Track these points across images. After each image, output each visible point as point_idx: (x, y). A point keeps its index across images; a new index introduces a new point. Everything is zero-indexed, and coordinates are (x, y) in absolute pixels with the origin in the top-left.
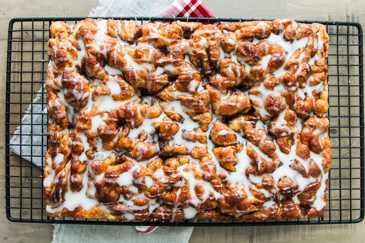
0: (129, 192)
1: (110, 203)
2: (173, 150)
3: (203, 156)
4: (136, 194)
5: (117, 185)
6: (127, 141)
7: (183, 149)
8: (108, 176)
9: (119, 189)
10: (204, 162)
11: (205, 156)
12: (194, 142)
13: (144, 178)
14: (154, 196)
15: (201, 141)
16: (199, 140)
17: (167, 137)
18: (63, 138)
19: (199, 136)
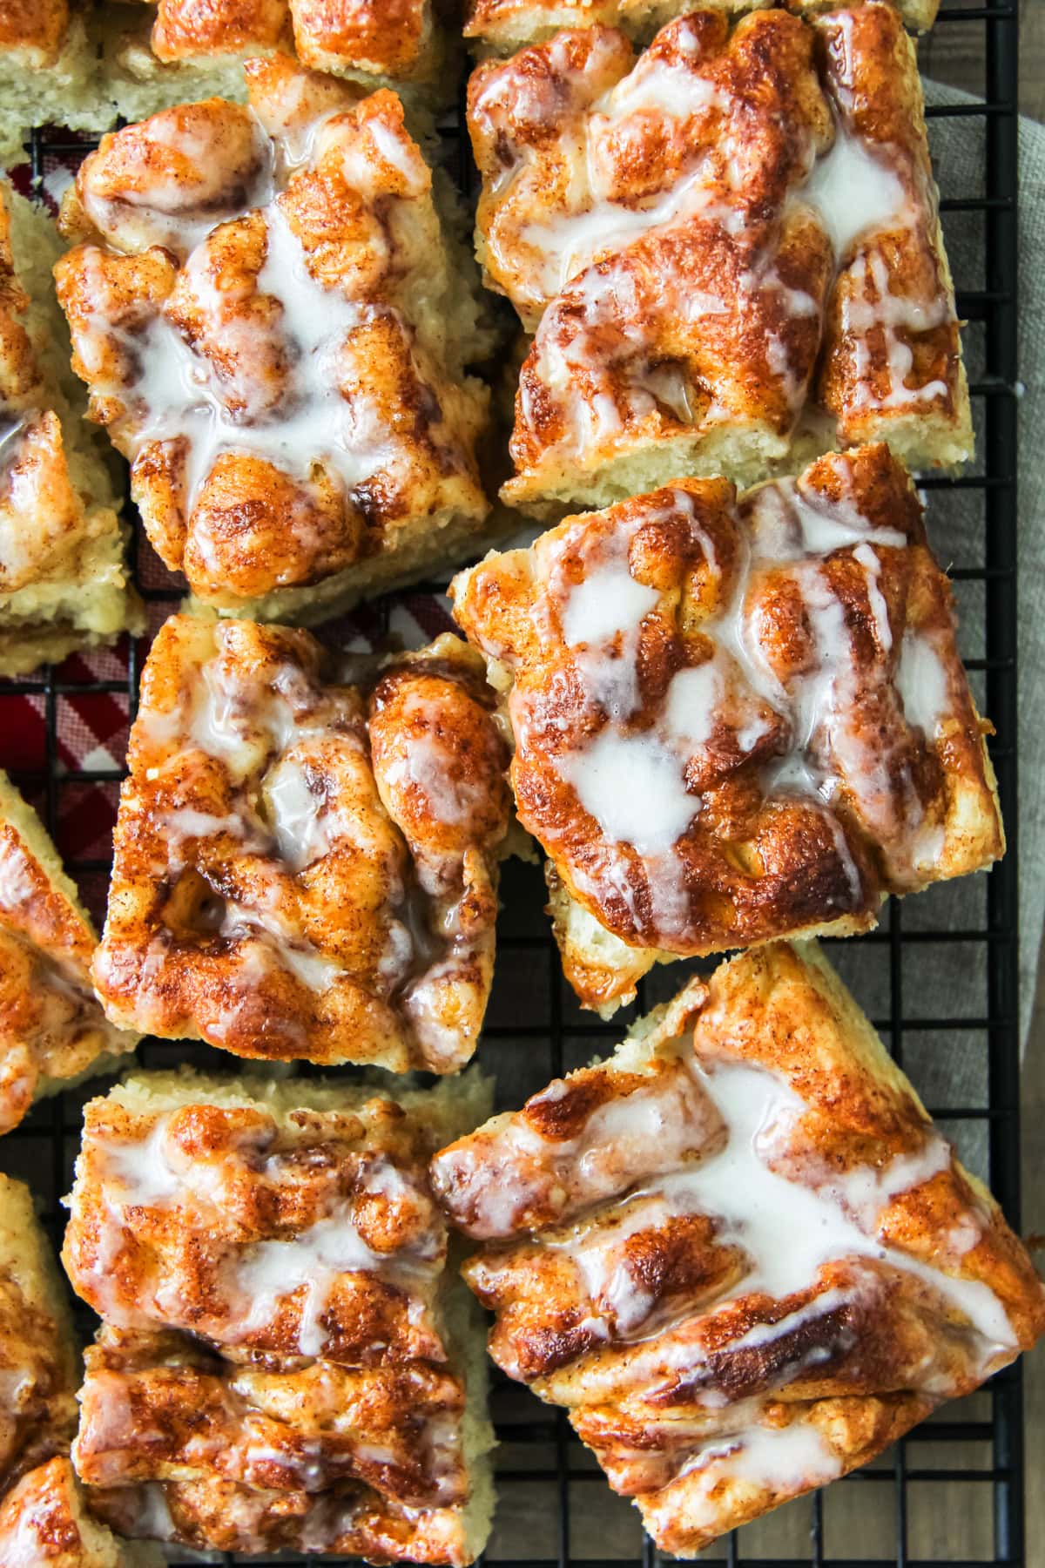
0: (725, 735)
1: (845, 856)
3: (347, 193)
4: (735, 675)
5: (694, 837)
8: (637, 922)
9: (717, 810)
10: (384, 166)
11: (340, 182)
12: (276, 303)
13: (583, 648)
15: (251, 260)
16: (249, 274)
17: (320, 512)
18: (285, 1415)
19: (218, 287)
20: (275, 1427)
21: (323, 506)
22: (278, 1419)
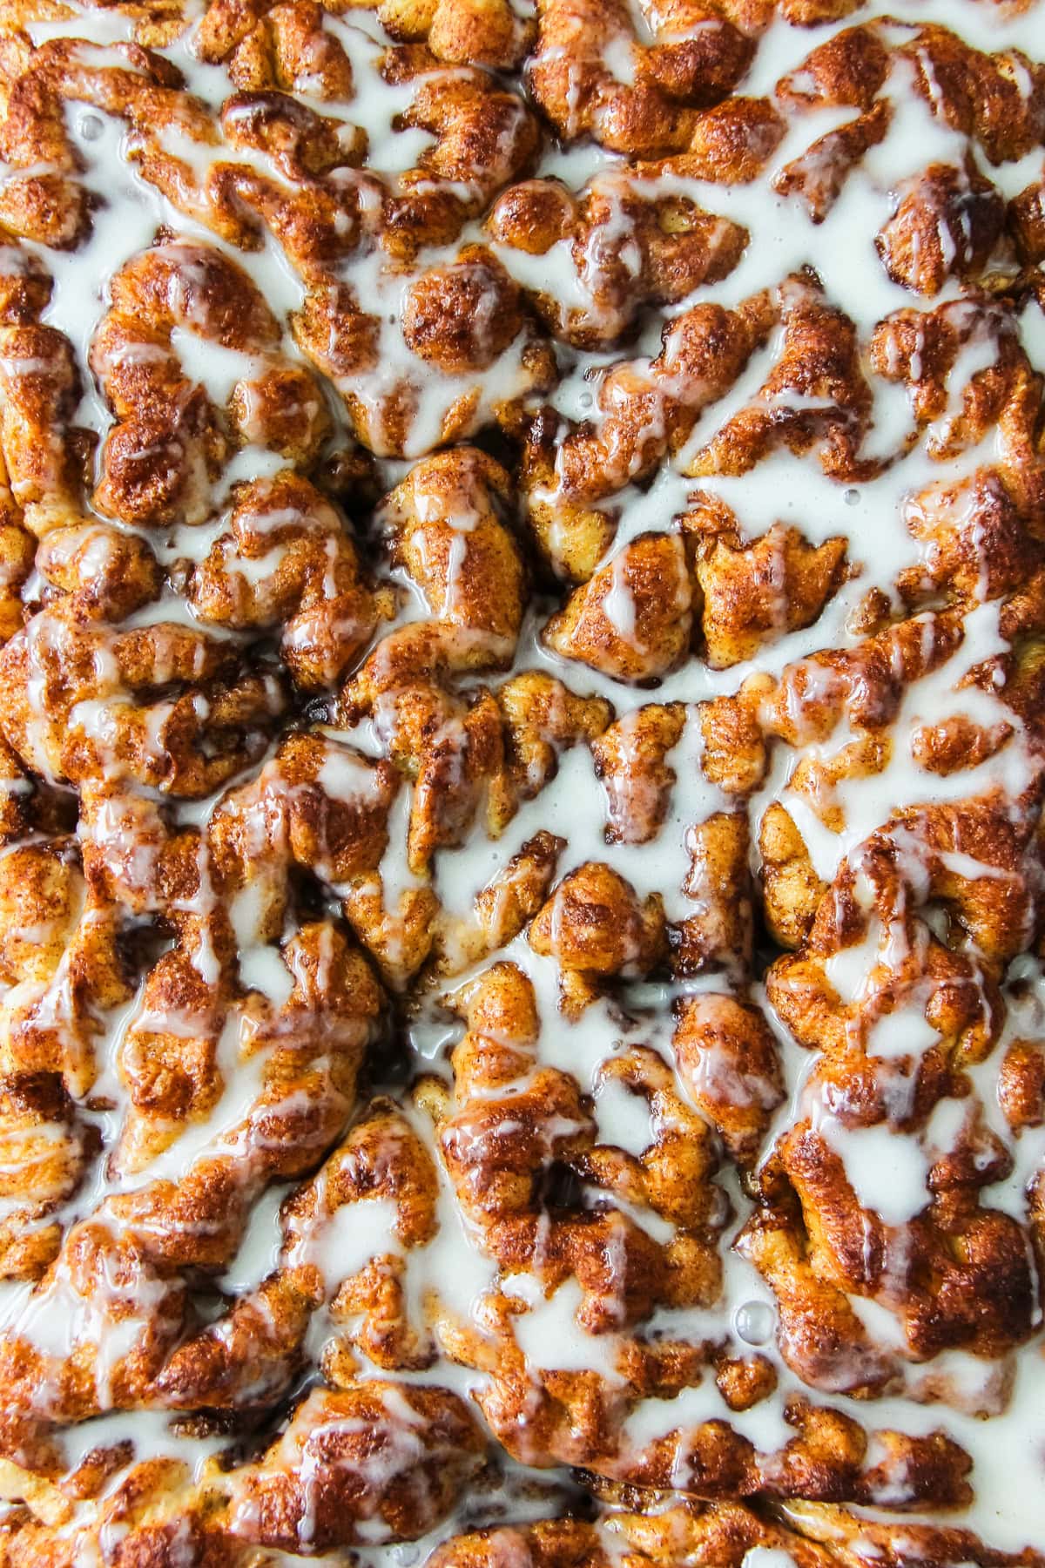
0: (964, 1153)
1: (1031, 1263)
2: (720, 896)
3: (754, 725)
4: (978, 1113)
5: (922, 1221)
6: (666, 1160)
7: (711, 839)
8: (867, 1276)
9: (944, 1208)
10: (786, 719)
11: (753, 716)
12: (672, 774)
13: (879, 1061)
14: (981, 1008)
15: (668, 739)
16: (663, 748)
17: (644, 933)
18: (647, 1550)
19: (637, 749)
20: (642, 1560)
21: (646, 928)
22: (642, 1553)
